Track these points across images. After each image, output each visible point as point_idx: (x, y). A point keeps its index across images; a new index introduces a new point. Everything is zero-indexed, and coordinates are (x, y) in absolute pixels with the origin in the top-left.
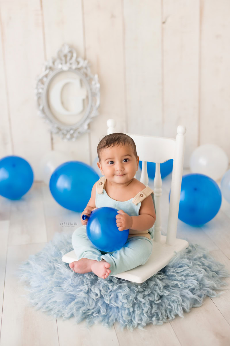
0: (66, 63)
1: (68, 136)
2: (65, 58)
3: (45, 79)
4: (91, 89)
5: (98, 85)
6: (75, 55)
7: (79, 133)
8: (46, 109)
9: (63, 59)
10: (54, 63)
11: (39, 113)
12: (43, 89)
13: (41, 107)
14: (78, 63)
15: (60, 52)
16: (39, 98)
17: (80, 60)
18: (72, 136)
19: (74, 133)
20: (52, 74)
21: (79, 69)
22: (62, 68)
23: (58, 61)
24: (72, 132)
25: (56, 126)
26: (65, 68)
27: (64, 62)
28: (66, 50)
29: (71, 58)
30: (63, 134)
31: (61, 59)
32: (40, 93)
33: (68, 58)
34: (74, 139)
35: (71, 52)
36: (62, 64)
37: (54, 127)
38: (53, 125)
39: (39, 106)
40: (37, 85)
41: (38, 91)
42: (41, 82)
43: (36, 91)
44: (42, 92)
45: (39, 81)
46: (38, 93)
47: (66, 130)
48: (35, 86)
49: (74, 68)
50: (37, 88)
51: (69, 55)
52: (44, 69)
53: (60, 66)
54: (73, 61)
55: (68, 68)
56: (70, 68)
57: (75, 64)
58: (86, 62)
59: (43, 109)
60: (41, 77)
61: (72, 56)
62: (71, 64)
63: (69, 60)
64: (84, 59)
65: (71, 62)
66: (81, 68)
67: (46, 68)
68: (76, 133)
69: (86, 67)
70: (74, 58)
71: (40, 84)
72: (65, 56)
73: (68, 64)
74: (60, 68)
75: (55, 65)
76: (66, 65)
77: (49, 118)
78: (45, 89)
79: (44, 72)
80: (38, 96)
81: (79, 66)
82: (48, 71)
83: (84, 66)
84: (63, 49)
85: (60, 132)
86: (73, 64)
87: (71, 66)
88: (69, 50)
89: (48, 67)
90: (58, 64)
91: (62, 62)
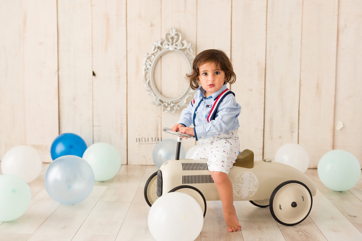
0: (172, 44)
1: (169, 109)
2: (172, 40)
3: (153, 57)
6: (180, 38)
7: (178, 106)
8: (152, 84)
9: (170, 40)
10: (162, 44)
11: (146, 86)
12: (150, 65)
13: (148, 81)
14: (183, 45)
15: (168, 34)
16: (146, 74)
17: (185, 42)
18: (172, 108)
19: (174, 106)
20: (160, 53)
21: (184, 50)
22: (167, 48)
23: (166, 42)
24: (172, 105)
25: (158, 98)
26: (171, 48)
27: (170, 44)
28: (173, 34)
29: (177, 41)
30: (164, 105)
31: (168, 41)
32: (148, 69)
33: (175, 40)
34: (174, 112)
35: (176, 35)
36: (168, 45)
37: (157, 99)
38: (156, 97)
39: (146, 80)
40: (145, 61)
41: (146, 66)
42: (150, 60)
43: (144, 66)
44: (149, 68)
45: (148, 59)
46: (146, 69)
47: (167, 103)
48: (144, 62)
49: (179, 49)
50: (146, 64)
51: (176, 37)
52: (153, 49)
53: (167, 47)
54: (179, 43)
55: (174, 48)
56: (175, 48)
57: (180, 46)
58: (190, 44)
59: (149, 83)
60: (149, 55)
61: (178, 39)
62: (176, 45)
63: (175, 42)
64: (188, 42)
65: (176, 44)
66: (185, 49)
67: (155, 47)
68: (176, 106)
69: (189, 49)
70: (180, 41)
71: (148, 61)
72: (172, 38)
73: (174, 45)
74: (166, 48)
75: (162, 46)
76: (172, 46)
77: (153, 91)
78: (152, 65)
79: (153, 51)
80: (146, 71)
81: (184, 47)
82: (156, 50)
83: (188, 48)
84: (171, 32)
85: (162, 105)
86: (178, 45)
87: (176, 47)
88: (176, 33)
89: (157, 47)
90: (165, 45)
91: (169, 43)
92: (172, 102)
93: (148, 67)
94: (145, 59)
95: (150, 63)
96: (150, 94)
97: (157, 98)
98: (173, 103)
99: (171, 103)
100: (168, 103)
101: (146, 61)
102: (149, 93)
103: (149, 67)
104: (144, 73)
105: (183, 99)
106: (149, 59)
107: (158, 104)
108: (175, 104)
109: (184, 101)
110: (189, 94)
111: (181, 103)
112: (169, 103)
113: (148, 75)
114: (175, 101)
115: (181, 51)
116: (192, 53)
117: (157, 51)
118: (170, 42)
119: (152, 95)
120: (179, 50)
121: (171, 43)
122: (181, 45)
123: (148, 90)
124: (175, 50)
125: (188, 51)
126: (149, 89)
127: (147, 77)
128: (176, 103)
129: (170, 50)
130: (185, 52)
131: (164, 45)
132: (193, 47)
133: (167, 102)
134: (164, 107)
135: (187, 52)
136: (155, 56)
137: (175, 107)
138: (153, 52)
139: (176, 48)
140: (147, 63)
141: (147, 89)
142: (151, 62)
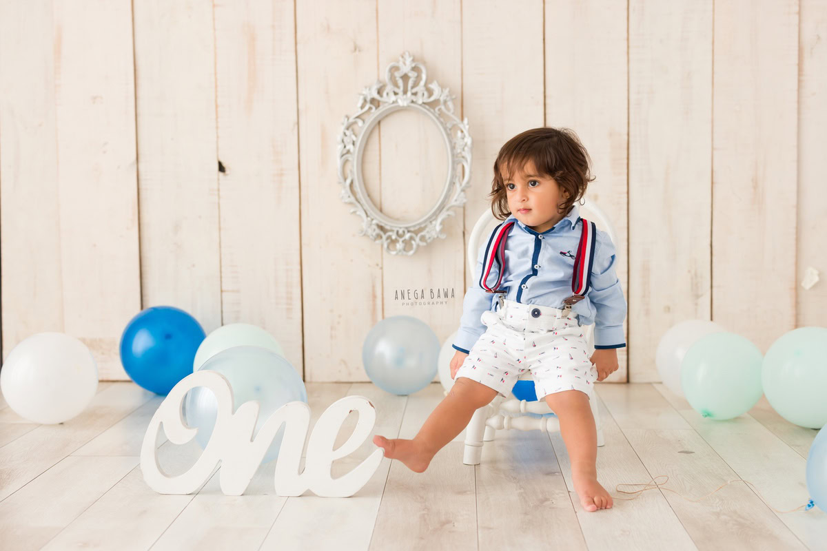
0: (405, 92)
1: (400, 246)
2: (404, 81)
3: (360, 123)
4: (453, 148)
5: (468, 140)
6: (424, 77)
7: (422, 238)
8: (358, 187)
9: (400, 83)
10: (379, 92)
11: (344, 191)
12: (354, 144)
13: (348, 182)
14: (430, 93)
15: (394, 69)
16: (345, 163)
17: (434, 86)
18: (408, 245)
19: (411, 238)
20: (375, 113)
21: (433, 104)
22: (394, 102)
23: (390, 88)
24: (407, 236)
25: (374, 222)
26: (403, 101)
27: (400, 91)
28: (406, 68)
29: (415, 85)
30: (389, 237)
31: (396, 85)
32: (348, 152)
33: (410, 83)
34: (411, 253)
35: (414, 69)
36: (396, 94)
37: (371, 225)
38: (369, 219)
39: (345, 179)
40: (342, 134)
41: (345, 147)
42: (353, 130)
43: (340, 147)
44: (352, 151)
45: (348, 129)
46: (345, 152)
47: (395, 232)
48: (339, 137)
49: (420, 102)
50: (343, 141)
51: (413, 75)
52: (359, 105)
53: (393, 98)
54: (420, 88)
55: (409, 101)
56: (413, 102)
57: (423, 94)
58: (446, 91)
59: (351, 185)
60: (351, 120)
61: (419, 78)
62: (415, 94)
63: (412, 88)
64: (442, 87)
65: (414, 91)
66: (436, 102)
67: (365, 101)
68: (417, 239)
69: (445, 102)
70: (422, 83)
71: (348, 133)
72: (405, 78)
73: (409, 94)
74: (391, 102)
75: (381, 96)
76: (405, 96)
77: (362, 206)
78: (358, 144)
79: (360, 109)
80: (344, 157)
81: (432, 99)
82: (366, 108)
83: (442, 99)
84: (401, 64)
85: (384, 237)
86: (420, 94)
87: (414, 98)
88: (413, 65)
89: (368, 99)
90: (387, 94)
91: (397, 90)
92: (407, 228)
93: (347, 148)
94: (342, 128)
95: (354, 138)
96: (354, 212)
97: (372, 220)
98: (409, 232)
99: (404, 232)
100: (398, 232)
101: (345, 134)
102: (352, 210)
103: (350, 147)
104: (339, 162)
105: (434, 223)
106: (350, 129)
107: (374, 234)
108: (413, 235)
109: (435, 226)
110: (448, 210)
111: (428, 232)
112: (401, 232)
113: (349, 166)
114: (414, 226)
115: (427, 107)
116: (452, 111)
117: (370, 108)
118: (398, 87)
119: (358, 213)
120: (420, 105)
121: (402, 89)
122: (426, 94)
123: (351, 203)
124: (412, 105)
125: (443, 107)
126: (352, 199)
127: (348, 172)
128: (416, 233)
129: (399, 106)
130: (437, 109)
131: (385, 94)
132: (454, 97)
133: (395, 229)
134: (389, 241)
135: (440, 110)
136: (364, 121)
137: (414, 240)
138: (360, 112)
139: (414, 100)
140: (346, 139)
141: (348, 200)
142: (356, 136)
